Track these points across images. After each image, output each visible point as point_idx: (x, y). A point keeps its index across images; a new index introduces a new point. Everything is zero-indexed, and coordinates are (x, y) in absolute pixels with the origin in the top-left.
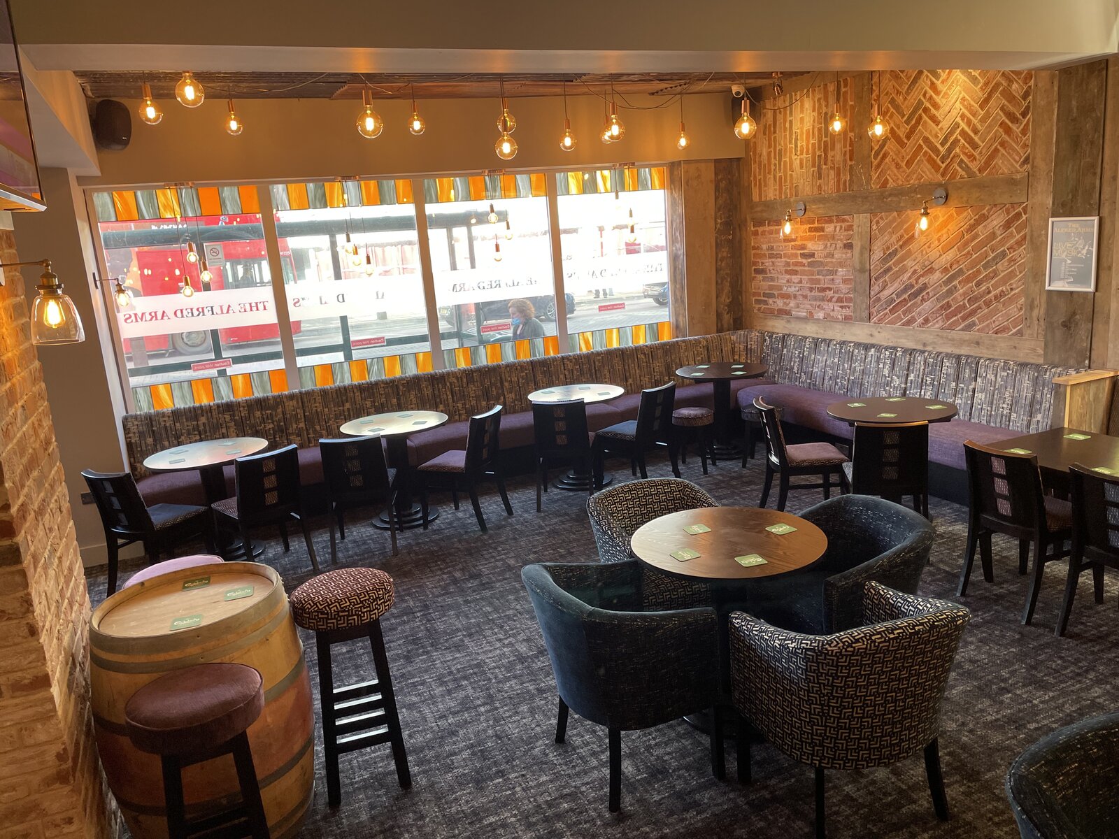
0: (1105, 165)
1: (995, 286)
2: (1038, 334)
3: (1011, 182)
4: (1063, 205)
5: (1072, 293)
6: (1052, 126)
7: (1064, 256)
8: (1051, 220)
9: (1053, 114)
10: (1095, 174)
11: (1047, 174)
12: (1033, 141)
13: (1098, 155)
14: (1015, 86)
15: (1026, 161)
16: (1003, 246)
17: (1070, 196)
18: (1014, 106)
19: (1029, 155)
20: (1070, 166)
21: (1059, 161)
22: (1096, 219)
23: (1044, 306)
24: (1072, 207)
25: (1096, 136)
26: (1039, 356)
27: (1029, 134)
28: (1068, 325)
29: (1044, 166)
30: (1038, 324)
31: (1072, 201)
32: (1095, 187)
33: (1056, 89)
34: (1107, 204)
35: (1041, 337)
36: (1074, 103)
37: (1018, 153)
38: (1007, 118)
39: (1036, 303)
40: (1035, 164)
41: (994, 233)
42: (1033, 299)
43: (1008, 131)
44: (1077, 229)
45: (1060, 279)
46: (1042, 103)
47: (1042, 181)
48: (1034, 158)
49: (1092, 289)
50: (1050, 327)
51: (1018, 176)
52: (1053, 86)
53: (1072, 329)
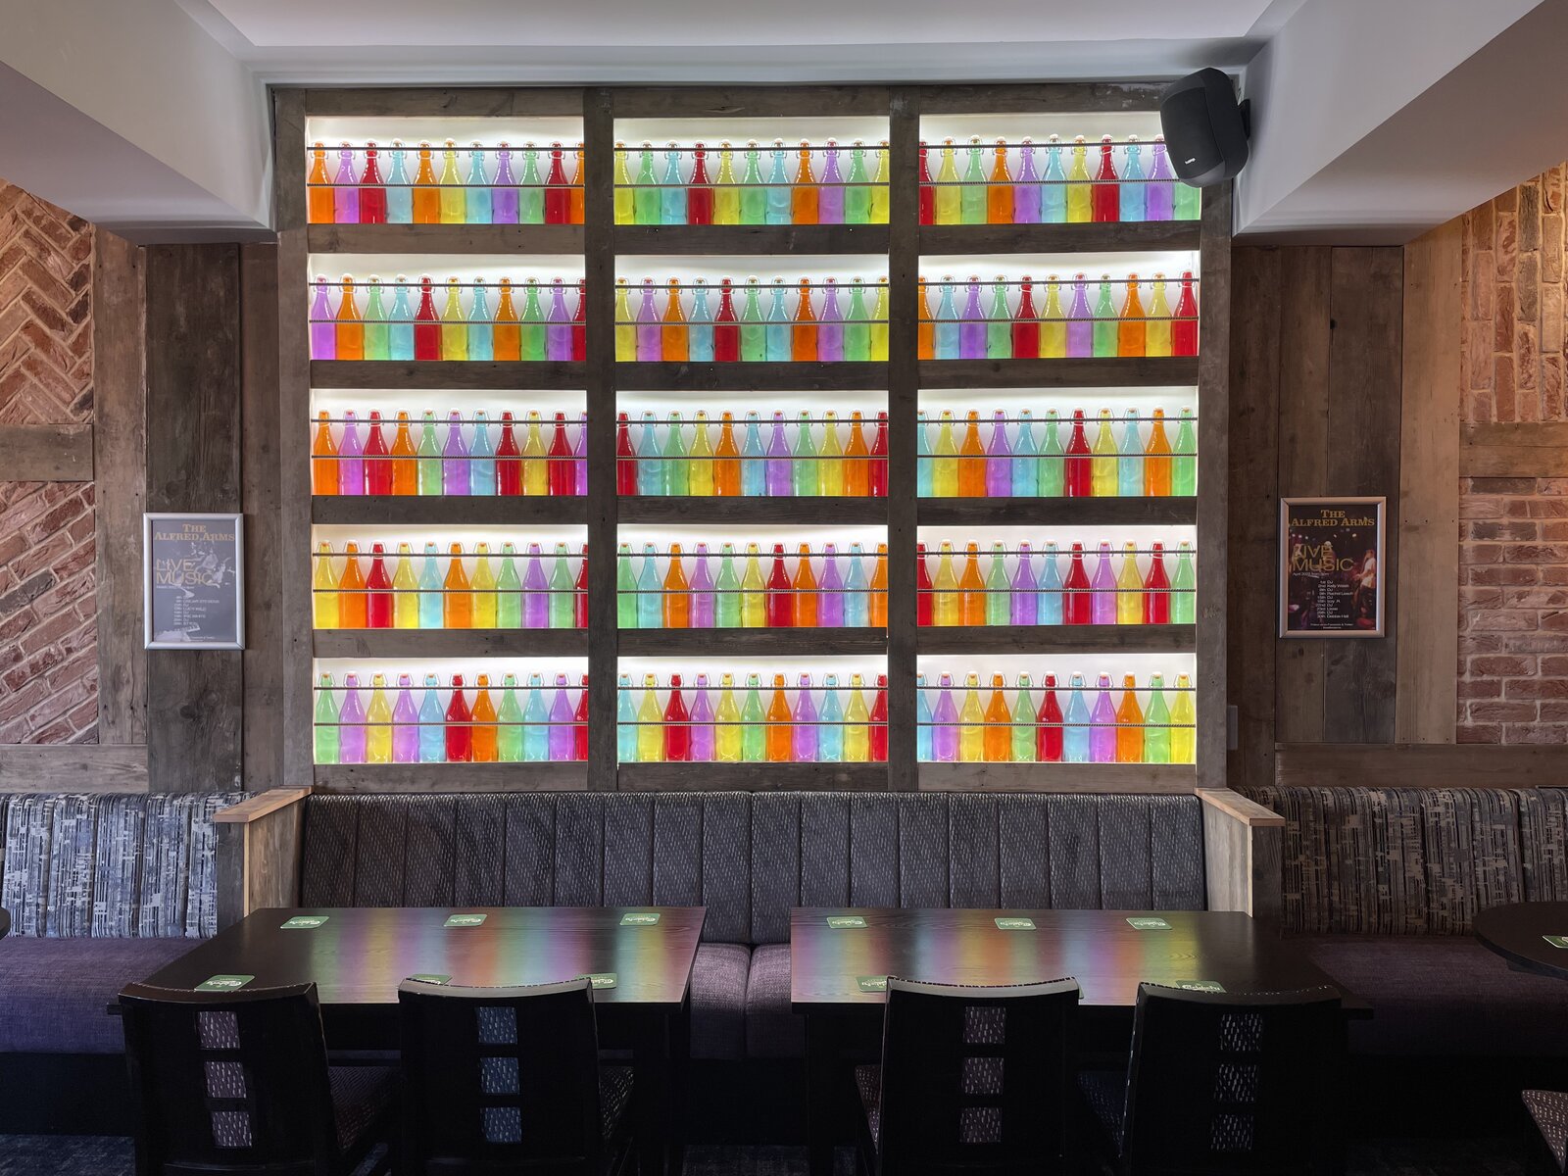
0: (247, 424)
1: (31, 646)
2: (133, 735)
3: (54, 440)
4: (170, 490)
5: (198, 652)
6: (138, 344)
7: (178, 584)
8: (146, 517)
9: (138, 323)
10: (229, 438)
11: (133, 431)
12: (100, 365)
13: (233, 407)
14: (53, 261)
15: (86, 402)
16: (45, 563)
17: (183, 475)
18: (55, 297)
19: (91, 392)
20: (180, 420)
21: (156, 410)
22: (238, 519)
23: (142, 680)
24: (188, 495)
25: (227, 372)
26: (138, 778)
27: (90, 353)
28: (196, 713)
29: (125, 415)
30: (133, 716)
31: (187, 485)
32: (229, 462)
33: (141, 278)
34: (255, 493)
35: (140, 740)
36: (180, 309)
37: (67, 387)
38: (39, 316)
39: (126, 674)
40: (106, 410)
41: (22, 539)
42: (118, 670)
43: (44, 342)
44: (201, 535)
45: (174, 628)
46: (115, 300)
47: (123, 444)
48: (102, 400)
49: (238, 643)
50: (157, 720)
51: (71, 431)
52: (135, 274)
53: (204, 720)
